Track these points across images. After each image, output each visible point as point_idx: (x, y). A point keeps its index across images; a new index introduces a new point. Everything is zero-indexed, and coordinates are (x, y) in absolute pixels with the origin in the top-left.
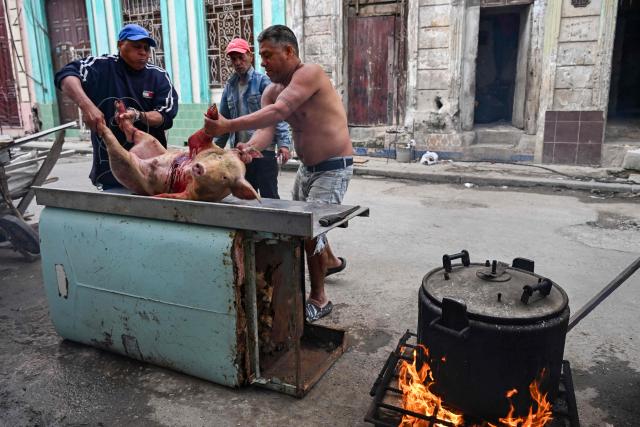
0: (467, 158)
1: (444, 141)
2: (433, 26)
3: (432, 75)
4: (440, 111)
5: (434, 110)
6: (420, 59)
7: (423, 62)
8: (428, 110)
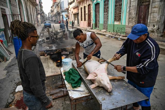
0: (158, 40)
1: (153, 36)
2: (155, 7)
3: (153, 19)
4: (154, 28)
5: (152, 28)
6: (151, 15)
7: (152, 16)
8: (151, 28)
